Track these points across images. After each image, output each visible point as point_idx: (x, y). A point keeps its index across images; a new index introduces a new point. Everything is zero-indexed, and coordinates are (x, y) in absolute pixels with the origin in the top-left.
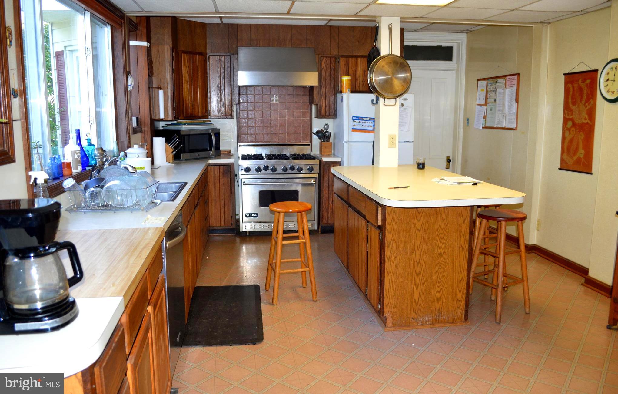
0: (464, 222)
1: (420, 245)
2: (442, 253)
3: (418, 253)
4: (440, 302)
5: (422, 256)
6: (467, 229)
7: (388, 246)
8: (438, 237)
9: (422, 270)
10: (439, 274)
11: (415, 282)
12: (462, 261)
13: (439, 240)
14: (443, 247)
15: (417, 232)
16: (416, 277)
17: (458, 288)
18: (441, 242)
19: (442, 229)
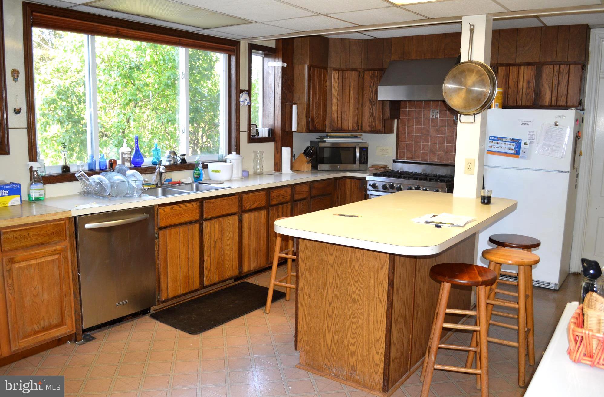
0: (382, 268)
1: (332, 283)
2: (356, 300)
3: (330, 291)
4: (355, 358)
5: (335, 297)
6: (385, 278)
7: (302, 276)
8: (352, 279)
9: (335, 312)
10: (352, 324)
11: (327, 324)
12: (380, 316)
13: (353, 283)
14: (357, 292)
15: (329, 267)
16: (328, 318)
17: (375, 348)
18: (355, 286)
19: (356, 271)
